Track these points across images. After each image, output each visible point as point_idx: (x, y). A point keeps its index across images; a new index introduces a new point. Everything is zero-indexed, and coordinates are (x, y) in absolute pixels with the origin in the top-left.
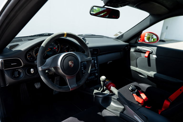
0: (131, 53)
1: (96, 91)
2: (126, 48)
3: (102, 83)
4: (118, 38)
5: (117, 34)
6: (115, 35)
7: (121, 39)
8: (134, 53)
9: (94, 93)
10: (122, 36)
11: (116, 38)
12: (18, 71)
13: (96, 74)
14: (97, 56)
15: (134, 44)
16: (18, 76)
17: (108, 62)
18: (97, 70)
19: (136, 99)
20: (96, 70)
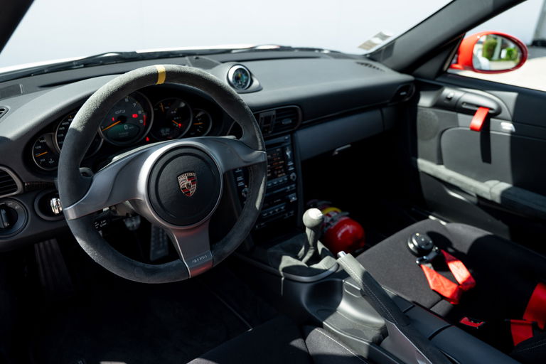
0: (419, 113)
1: (287, 261)
2: (404, 93)
3: (308, 231)
4: (373, 57)
5: (369, 42)
6: (365, 44)
7: (385, 62)
8: (432, 112)
9: (280, 269)
10: (390, 47)
11: (366, 55)
12: (5, 207)
13: (290, 196)
14: (292, 133)
15: (434, 80)
16: (6, 224)
17: (334, 150)
18: (296, 182)
19: (431, 282)
20: (289, 182)
